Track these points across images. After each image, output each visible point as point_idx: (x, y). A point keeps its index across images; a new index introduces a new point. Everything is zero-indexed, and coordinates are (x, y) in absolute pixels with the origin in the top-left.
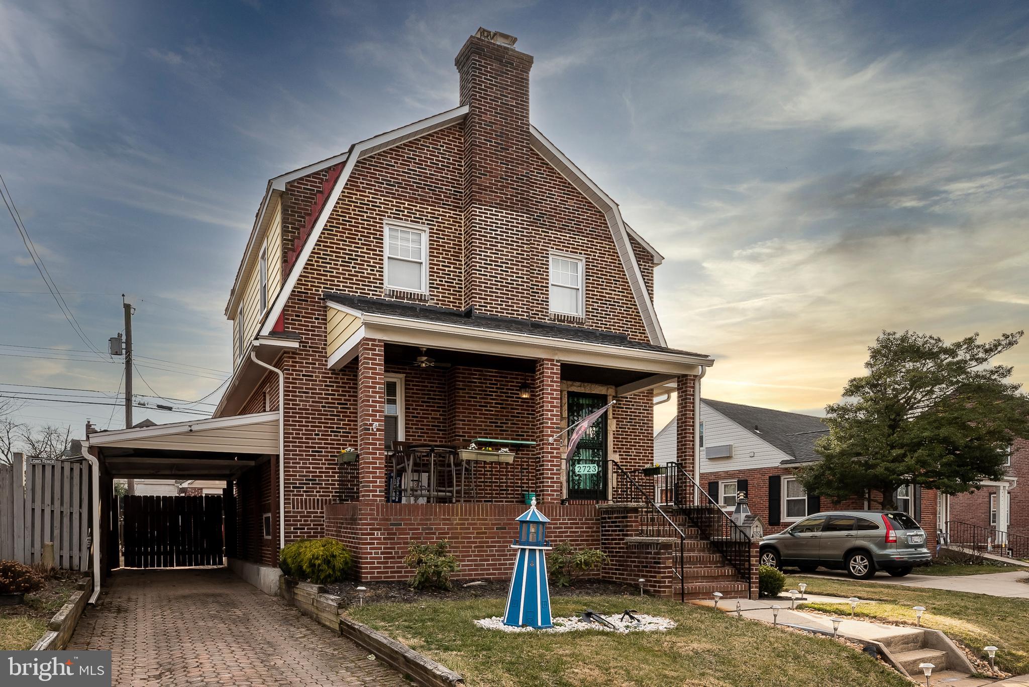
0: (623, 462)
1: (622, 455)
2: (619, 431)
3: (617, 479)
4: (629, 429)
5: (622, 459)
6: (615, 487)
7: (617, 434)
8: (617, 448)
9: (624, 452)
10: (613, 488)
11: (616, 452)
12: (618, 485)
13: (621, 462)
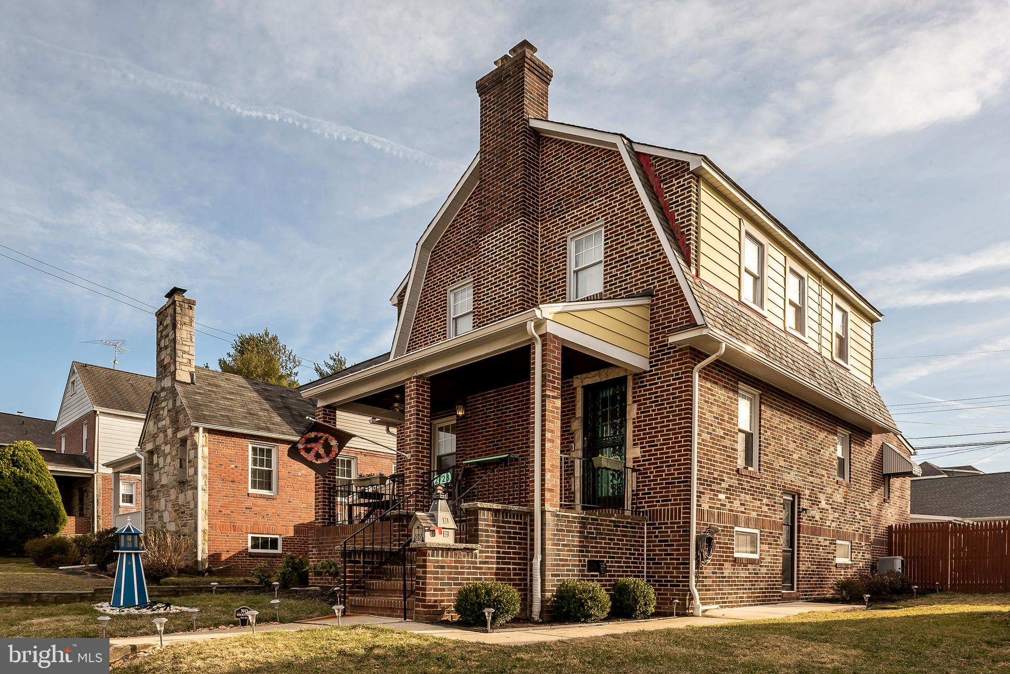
0: (645, 456)
1: (645, 447)
2: (640, 417)
3: (638, 478)
4: (653, 411)
5: (644, 452)
6: (635, 489)
7: (638, 422)
8: (639, 439)
9: (647, 442)
10: (633, 491)
11: (637, 444)
12: (638, 486)
13: (643, 456)
